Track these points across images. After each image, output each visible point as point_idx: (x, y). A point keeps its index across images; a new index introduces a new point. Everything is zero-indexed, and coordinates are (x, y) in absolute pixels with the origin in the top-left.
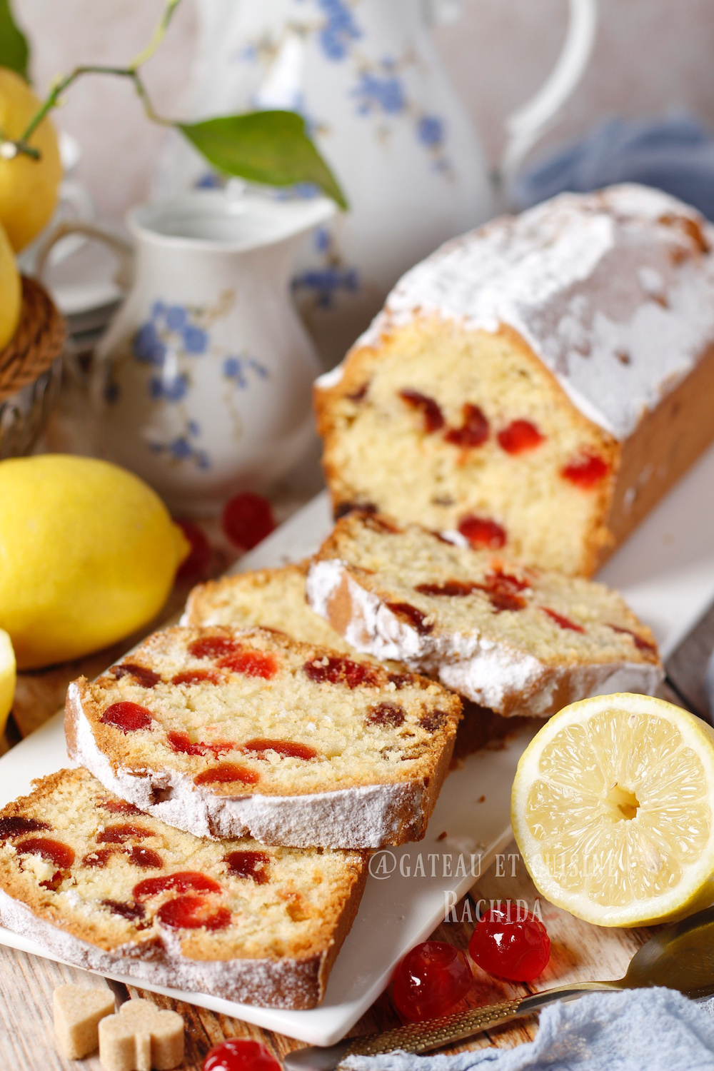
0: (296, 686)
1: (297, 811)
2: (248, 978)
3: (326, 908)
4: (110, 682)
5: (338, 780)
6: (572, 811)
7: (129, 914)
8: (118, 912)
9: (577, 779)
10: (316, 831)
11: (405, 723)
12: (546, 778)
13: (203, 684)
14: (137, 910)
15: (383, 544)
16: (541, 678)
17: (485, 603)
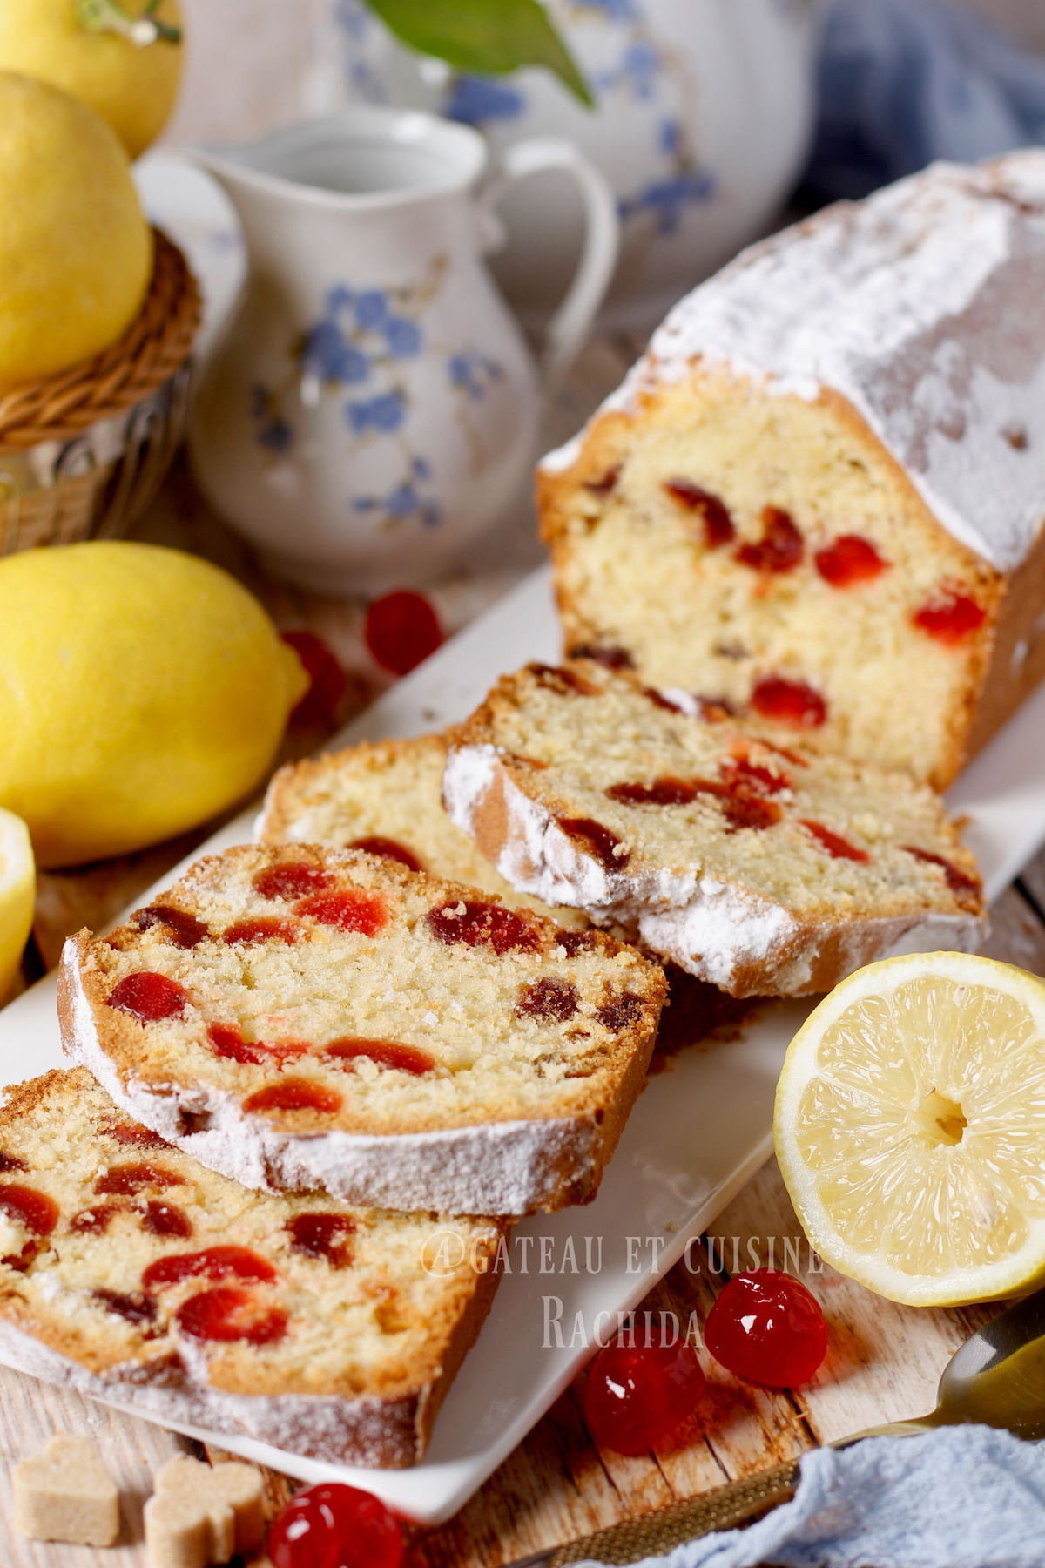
0: (412, 949)
1: (398, 1159)
2: (307, 1422)
3: (435, 1313)
4: (130, 935)
5: (463, 1110)
6: (865, 1128)
7: (132, 1314)
8: (118, 1310)
9: (874, 1079)
10: (427, 1188)
11: (576, 1014)
12: (827, 1077)
13: (270, 941)
14: (147, 1308)
15: (565, 715)
16: (794, 941)
17: (715, 815)
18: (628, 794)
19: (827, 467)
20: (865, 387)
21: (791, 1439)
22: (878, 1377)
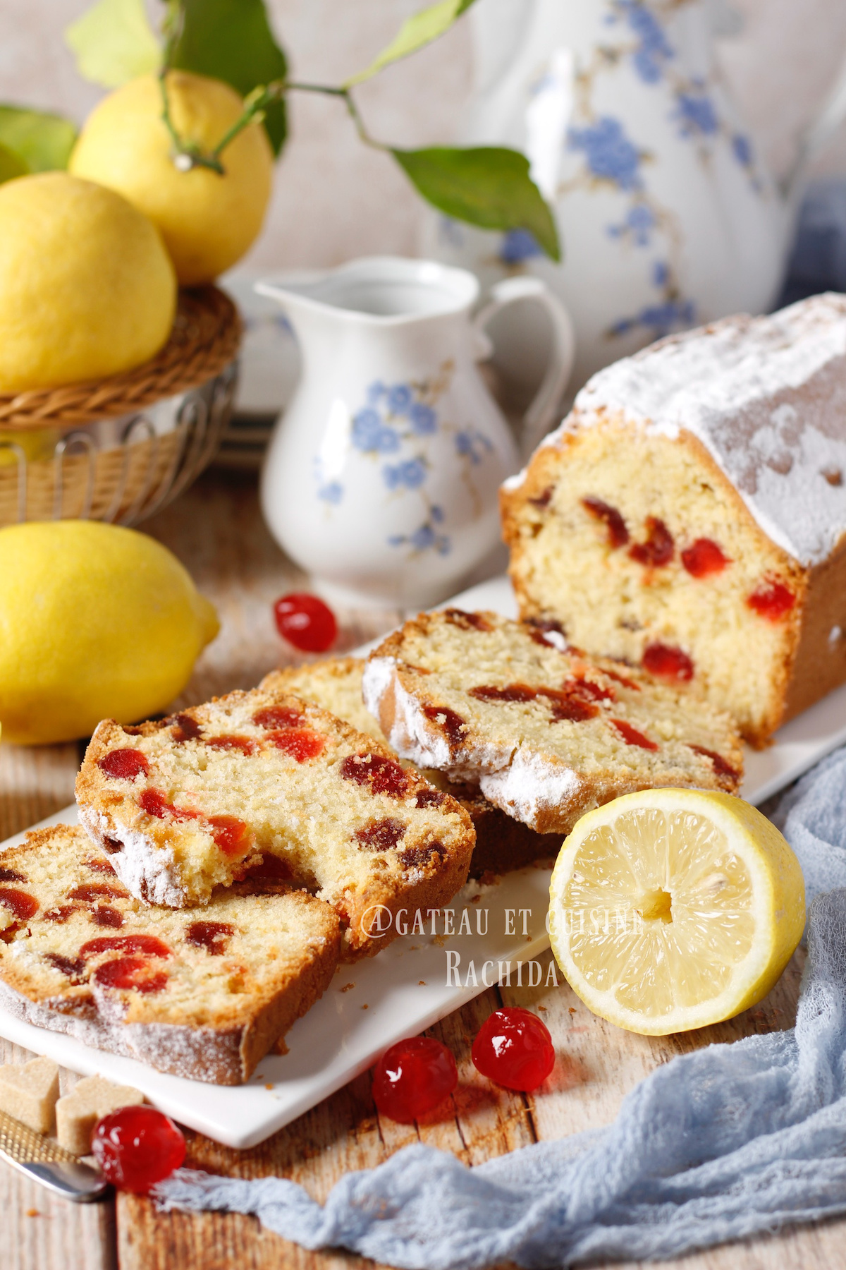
0: (320, 777)
2: (168, 1044)
3: (267, 984)
7: (67, 969)
8: (58, 966)
14: (78, 965)
15: (458, 642)
16: (579, 794)
17: (545, 710)
18: (485, 693)
19: (686, 488)
20: (712, 431)
21: (516, 1123)
22: (591, 1091)
